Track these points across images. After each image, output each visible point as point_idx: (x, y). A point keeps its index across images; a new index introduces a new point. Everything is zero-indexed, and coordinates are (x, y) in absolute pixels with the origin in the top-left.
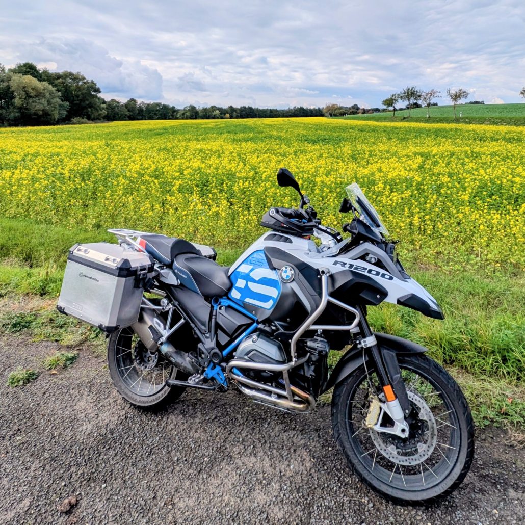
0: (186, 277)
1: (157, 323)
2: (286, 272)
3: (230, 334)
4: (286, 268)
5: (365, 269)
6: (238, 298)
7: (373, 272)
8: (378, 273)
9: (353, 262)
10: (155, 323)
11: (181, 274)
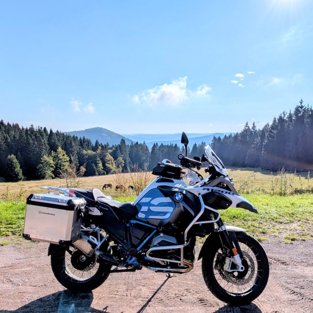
0: (107, 209)
1: (92, 238)
2: (178, 196)
3: (140, 238)
4: (178, 194)
5: (220, 191)
6: (144, 217)
7: (224, 192)
8: (226, 193)
9: (213, 188)
10: (90, 238)
11: (104, 208)
